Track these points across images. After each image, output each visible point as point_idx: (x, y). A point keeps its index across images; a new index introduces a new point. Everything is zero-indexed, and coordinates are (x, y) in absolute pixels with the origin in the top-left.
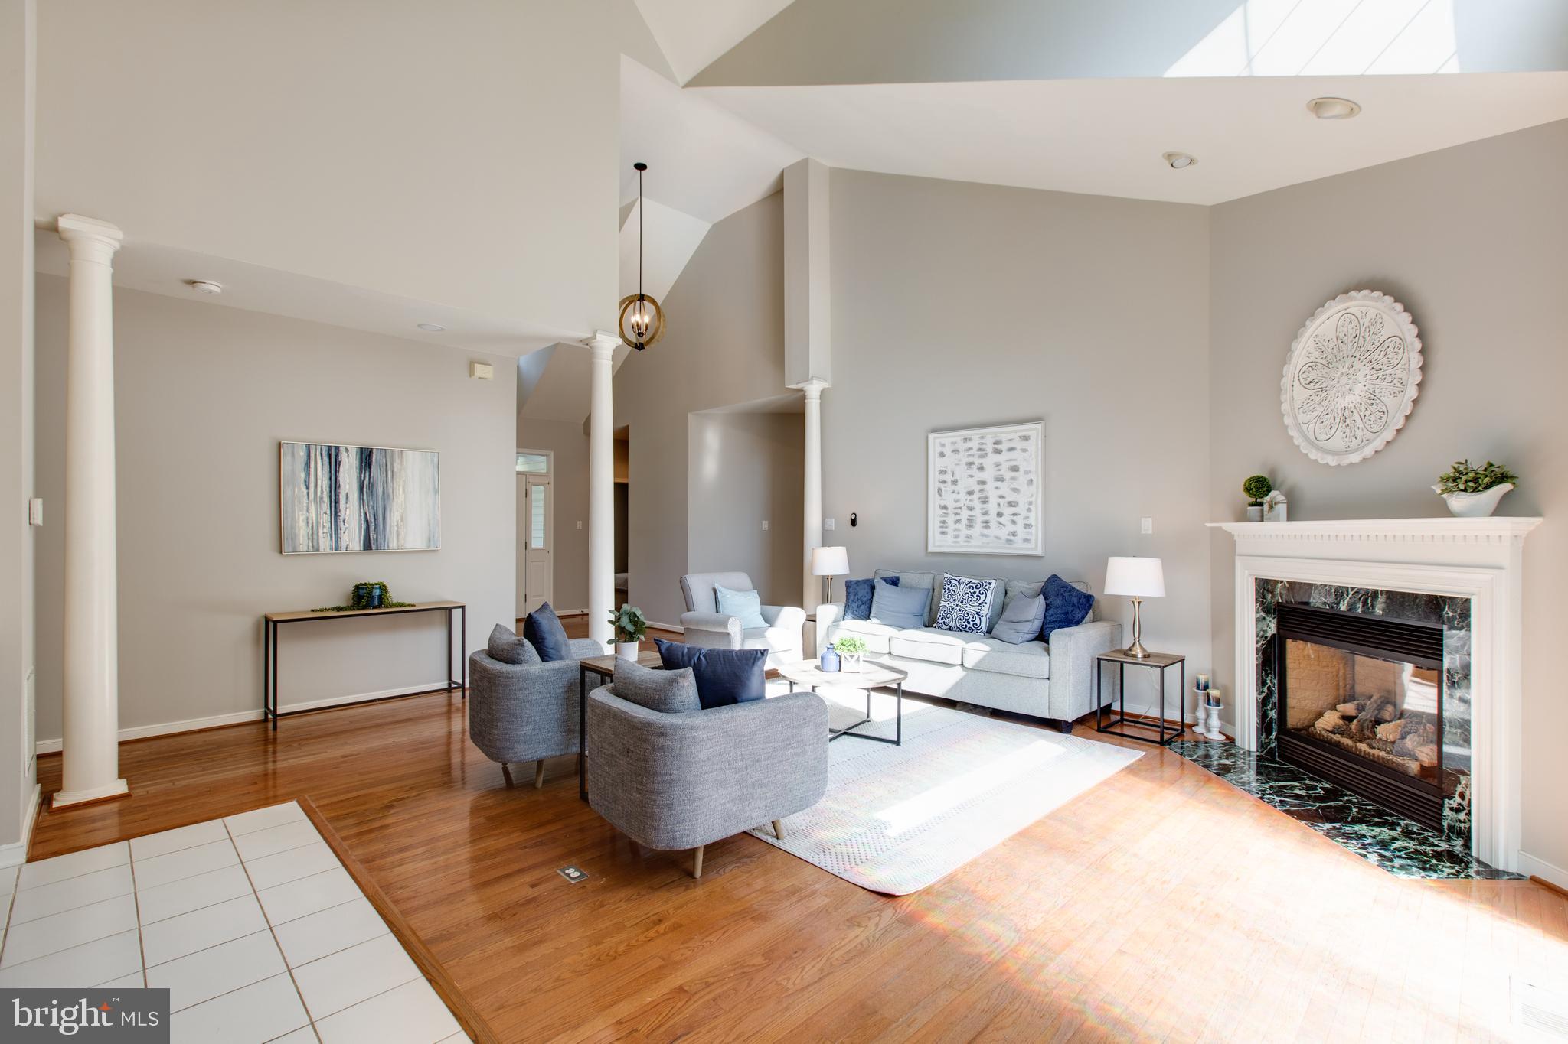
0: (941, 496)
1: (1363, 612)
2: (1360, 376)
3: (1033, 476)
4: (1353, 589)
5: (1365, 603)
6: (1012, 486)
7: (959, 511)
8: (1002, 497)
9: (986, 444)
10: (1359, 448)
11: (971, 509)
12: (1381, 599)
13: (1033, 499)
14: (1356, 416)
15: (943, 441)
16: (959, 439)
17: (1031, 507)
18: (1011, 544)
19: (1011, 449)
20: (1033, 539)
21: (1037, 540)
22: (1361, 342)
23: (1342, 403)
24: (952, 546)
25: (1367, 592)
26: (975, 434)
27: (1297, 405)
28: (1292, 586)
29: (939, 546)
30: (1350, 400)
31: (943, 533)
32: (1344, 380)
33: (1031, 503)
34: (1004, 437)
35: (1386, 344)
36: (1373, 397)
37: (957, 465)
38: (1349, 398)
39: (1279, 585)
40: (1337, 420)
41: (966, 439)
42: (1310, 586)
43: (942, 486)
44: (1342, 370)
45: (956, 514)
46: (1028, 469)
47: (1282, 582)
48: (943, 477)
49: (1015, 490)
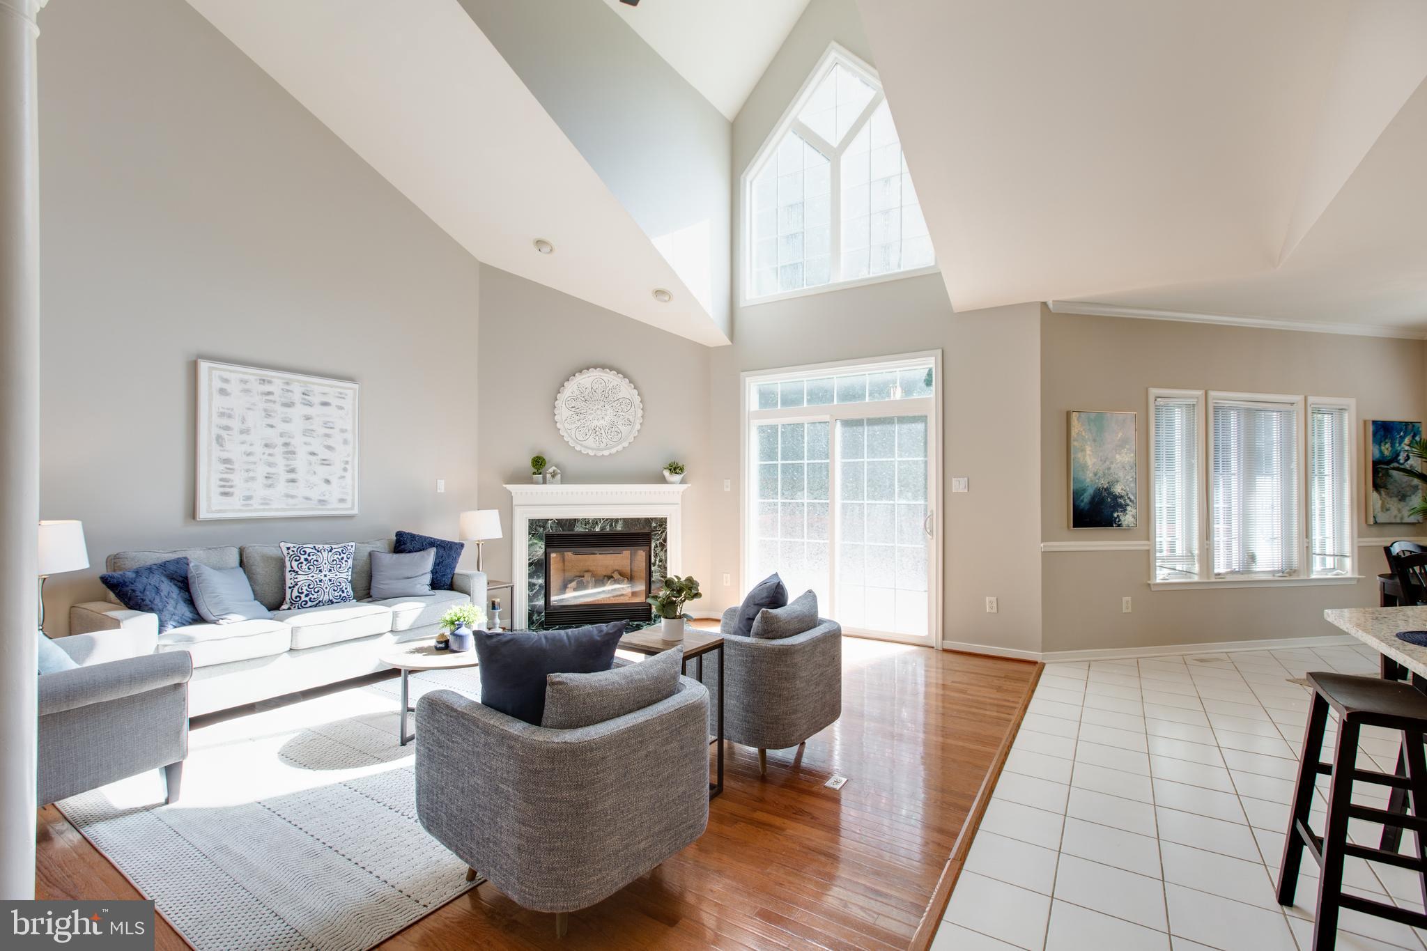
0: (222, 446)
1: (610, 530)
2: (608, 412)
3: (349, 436)
4: (603, 519)
5: (611, 525)
6: (326, 443)
7: (252, 467)
8: (313, 454)
9: (291, 391)
10: (602, 450)
11: (270, 465)
12: (620, 522)
13: (349, 459)
14: (603, 431)
15: (226, 375)
16: (252, 378)
17: (347, 466)
18: (324, 505)
19: (325, 404)
20: (349, 498)
21: (353, 500)
22: (607, 395)
23: (596, 423)
24: (240, 511)
25: (612, 520)
26: (278, 378)
27: (564, 418)
28: (560, 523)
29: (220, 511)
30: (601, 423)
31: (225, 494)
32: (599, 412)
33: (347, 463)
34: (317, 389)
35: (621, 401)
36: (613, 424)
37: (249, 409)
38: (602, 421)
39: (550, 522)
40: (590, 432)
41: (264, 380)
42: (576, 519)
43: (224, 433)
44: (597, 406)
45: (247, 471)
46: (344, 427)
47: (551, 520)
48: (225, 422)
49: (329, 448)
